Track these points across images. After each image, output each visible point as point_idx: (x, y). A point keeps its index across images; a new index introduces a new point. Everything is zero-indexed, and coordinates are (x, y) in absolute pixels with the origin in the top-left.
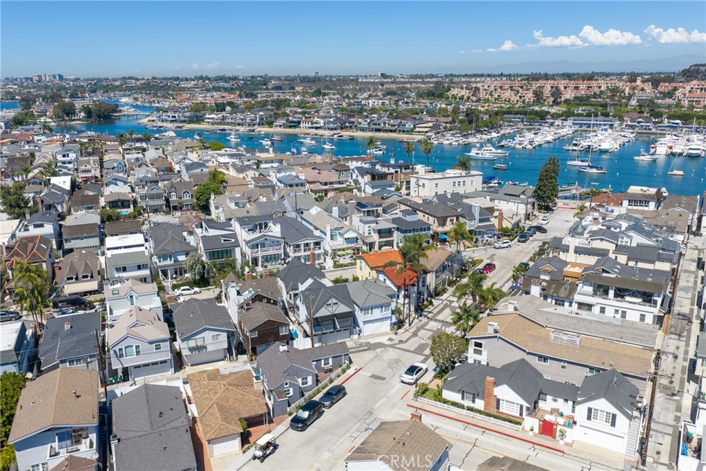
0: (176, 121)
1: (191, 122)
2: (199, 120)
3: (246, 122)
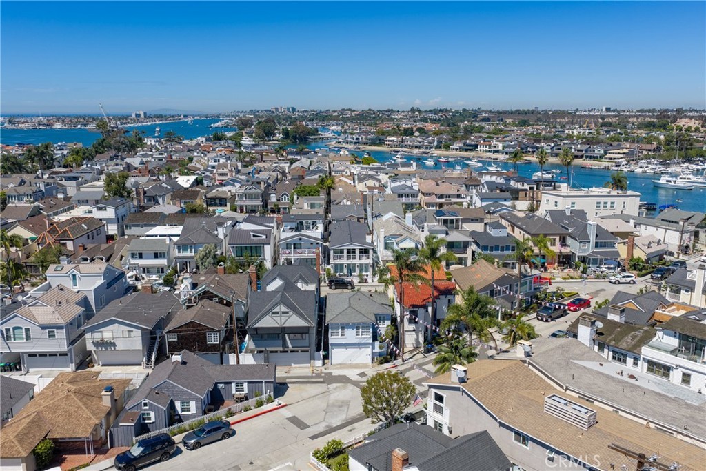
0: (358, 143)
1: (373, 143)
2: (380, 142)
3: (423, 144)
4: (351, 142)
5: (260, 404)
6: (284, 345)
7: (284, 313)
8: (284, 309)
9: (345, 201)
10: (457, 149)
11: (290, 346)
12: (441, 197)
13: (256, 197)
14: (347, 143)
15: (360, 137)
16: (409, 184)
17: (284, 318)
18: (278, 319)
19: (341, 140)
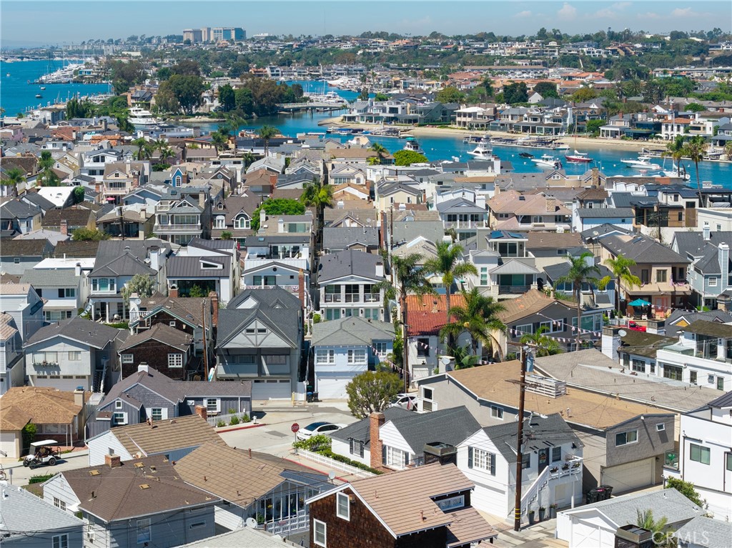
0: (395, 119)
1: (429, 120)
2: (445, 118)
3: (542, 123)
4: (378, 119)
5: (235, 422)
6: (261, 371)
7: (260, 331)
8: (261, 326)
9: (348, 222)
10: (614, 134)
11: (267, 372)
12: (526, 219)
13: (190, 221)
14: (370, 119)
15: (399, 107)
16: (469, 197)
17: (261, 336)
18: (252, 337)
19: (355, 113)
